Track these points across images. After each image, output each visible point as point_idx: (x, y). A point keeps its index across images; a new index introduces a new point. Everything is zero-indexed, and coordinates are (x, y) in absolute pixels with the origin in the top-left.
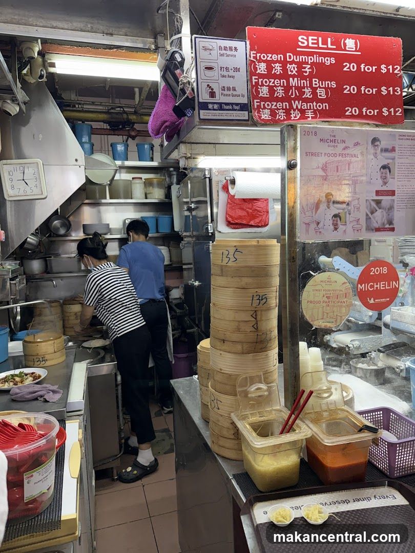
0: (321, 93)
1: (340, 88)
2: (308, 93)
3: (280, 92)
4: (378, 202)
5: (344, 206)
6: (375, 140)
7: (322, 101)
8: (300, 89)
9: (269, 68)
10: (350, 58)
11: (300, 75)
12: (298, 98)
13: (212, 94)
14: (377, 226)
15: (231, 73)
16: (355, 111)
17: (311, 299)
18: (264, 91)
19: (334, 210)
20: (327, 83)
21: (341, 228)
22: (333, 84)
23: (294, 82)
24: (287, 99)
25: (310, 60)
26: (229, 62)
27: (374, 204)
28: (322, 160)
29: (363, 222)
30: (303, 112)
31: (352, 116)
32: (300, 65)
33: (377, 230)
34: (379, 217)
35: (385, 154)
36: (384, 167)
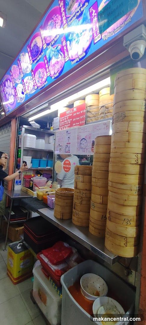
1: (72, 120)
4: (67, 146)
5: (61, 147)
6: (67, 132)
7: (69, 124)
8: (66, 123)
9: (62, 120)
10: (74, 113)
11: (66, 120)
12: (66, 125)
13: (55, 128)
14: (66, 151)
15: (57, 123)
16: (75, 124)
18: (61, 125)
21: (61, 151)
22: (71, 120)
23: (65, 121)
24: (64, 125)
25: (68, 116)
26: (57, 121)
28: (59, 137)
30: (66, 127)
31: (74, 126)
32: (66, 118)
33: (67, 152)
34: (67, 149)
35: (69, 134)
36: (68, 138)
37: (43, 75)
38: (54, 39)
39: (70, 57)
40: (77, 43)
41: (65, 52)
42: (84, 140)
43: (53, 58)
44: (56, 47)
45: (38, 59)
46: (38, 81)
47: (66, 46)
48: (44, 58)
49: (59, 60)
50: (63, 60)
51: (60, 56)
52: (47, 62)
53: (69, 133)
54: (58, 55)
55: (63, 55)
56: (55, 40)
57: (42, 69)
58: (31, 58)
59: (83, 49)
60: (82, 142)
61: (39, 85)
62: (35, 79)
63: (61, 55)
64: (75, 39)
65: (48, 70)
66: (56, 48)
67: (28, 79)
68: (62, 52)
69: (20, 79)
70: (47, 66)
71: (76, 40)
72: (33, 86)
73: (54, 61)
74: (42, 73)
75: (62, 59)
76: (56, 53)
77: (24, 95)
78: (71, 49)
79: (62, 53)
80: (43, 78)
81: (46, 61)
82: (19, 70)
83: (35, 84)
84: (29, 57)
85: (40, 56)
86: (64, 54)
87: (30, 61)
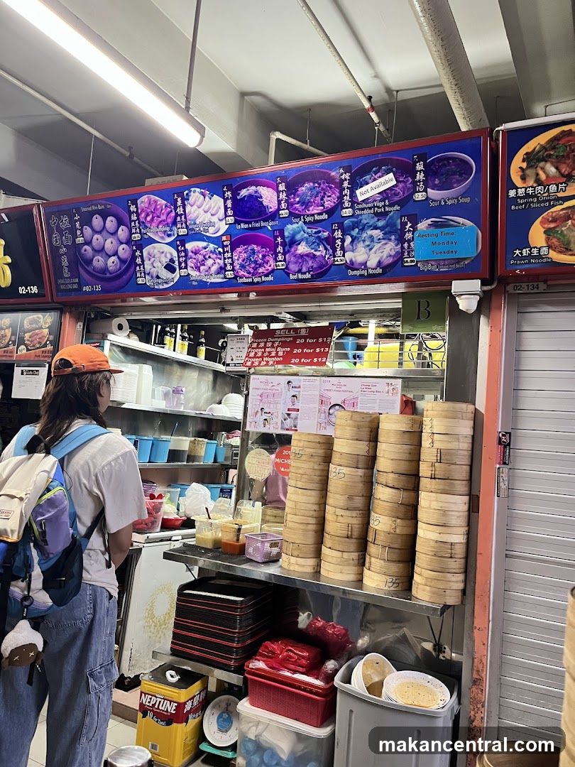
0: (281, 354)
1: (292, 350)
2: (273, 354)
3: (260, 354)
4: (289, 415)
5: (270, 415)
6: (289, 382)
7: (280, 357)
8: (270, 353)
9: (258, 344)
10: (301, 337)
11: (273, 347)
13: (232, 360)
14: (286, 427)
15: (241, 350)
16: (297, 361)
17: (250, 461)
18: (252, 355)
19: (265, 416)
20: (284, 349)
21: (267, 426)
22: (288, 349)
24: (262, 357)
26: (239, 345)
27: (286, 415)
28: (261, 391)
29: (279, 424)
33: (287, 430)
34: (289, 423)
35: (294, 389)
36: (293, 396)
37: (262, 259)
38: (313, 215)
39: (348, 262)
40: (368, 248)
41: (338, 250)
42: (337, 407)
43: (303, 244)
44: (316, 230)
45: (257, 225)
46: (242, 267)
47: (343, 241)
48: (277, 233)
49: (318, 253)
50: (328, 258)
51: (321, 248)
52: (283, 244)
53: (295, 387)
54: (318, 245)
55: (331, 251)
56: (317, 217)
57: (262, 248)
58: (230, 212)
59: (379, 262)
60: (331, 411)
61: (242, 273)
62: (232, 258)
63: (326, 249)
64: (364, 241)
65: (280, 257)
66: (316, 233)
67: (205, 248)
68: (328, 245)
69: (169, 236)
70: (280, 249)
71: (367, 243)
72: (221, 268)
73: (302, 249)
74: (260, 256)
75: (327, 256)
76: (312, 239)
77: (176, 276)
78: (353, 251)
79: (329, 247)
80: (261, 266)
81: (279, 240)
82: (173, 214)
83: (229, 267)
84: (226, 208)
85: (263, 224)
86: (334, 250)
87: (226, 216)
